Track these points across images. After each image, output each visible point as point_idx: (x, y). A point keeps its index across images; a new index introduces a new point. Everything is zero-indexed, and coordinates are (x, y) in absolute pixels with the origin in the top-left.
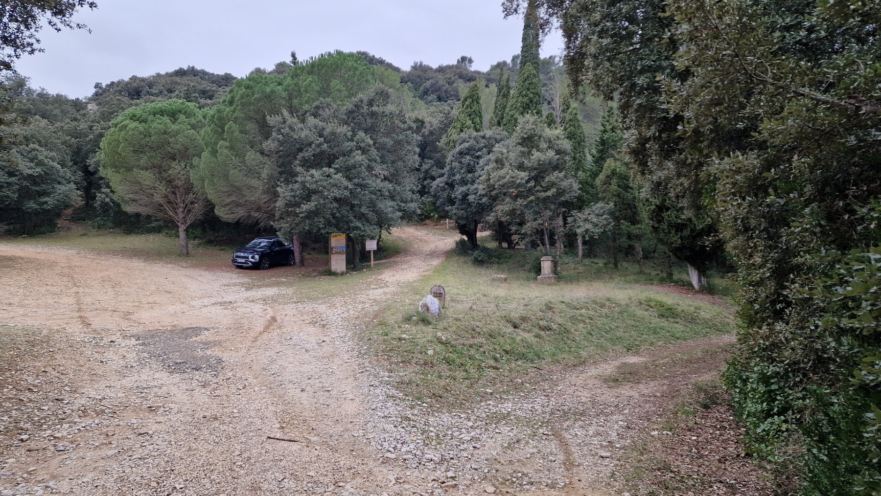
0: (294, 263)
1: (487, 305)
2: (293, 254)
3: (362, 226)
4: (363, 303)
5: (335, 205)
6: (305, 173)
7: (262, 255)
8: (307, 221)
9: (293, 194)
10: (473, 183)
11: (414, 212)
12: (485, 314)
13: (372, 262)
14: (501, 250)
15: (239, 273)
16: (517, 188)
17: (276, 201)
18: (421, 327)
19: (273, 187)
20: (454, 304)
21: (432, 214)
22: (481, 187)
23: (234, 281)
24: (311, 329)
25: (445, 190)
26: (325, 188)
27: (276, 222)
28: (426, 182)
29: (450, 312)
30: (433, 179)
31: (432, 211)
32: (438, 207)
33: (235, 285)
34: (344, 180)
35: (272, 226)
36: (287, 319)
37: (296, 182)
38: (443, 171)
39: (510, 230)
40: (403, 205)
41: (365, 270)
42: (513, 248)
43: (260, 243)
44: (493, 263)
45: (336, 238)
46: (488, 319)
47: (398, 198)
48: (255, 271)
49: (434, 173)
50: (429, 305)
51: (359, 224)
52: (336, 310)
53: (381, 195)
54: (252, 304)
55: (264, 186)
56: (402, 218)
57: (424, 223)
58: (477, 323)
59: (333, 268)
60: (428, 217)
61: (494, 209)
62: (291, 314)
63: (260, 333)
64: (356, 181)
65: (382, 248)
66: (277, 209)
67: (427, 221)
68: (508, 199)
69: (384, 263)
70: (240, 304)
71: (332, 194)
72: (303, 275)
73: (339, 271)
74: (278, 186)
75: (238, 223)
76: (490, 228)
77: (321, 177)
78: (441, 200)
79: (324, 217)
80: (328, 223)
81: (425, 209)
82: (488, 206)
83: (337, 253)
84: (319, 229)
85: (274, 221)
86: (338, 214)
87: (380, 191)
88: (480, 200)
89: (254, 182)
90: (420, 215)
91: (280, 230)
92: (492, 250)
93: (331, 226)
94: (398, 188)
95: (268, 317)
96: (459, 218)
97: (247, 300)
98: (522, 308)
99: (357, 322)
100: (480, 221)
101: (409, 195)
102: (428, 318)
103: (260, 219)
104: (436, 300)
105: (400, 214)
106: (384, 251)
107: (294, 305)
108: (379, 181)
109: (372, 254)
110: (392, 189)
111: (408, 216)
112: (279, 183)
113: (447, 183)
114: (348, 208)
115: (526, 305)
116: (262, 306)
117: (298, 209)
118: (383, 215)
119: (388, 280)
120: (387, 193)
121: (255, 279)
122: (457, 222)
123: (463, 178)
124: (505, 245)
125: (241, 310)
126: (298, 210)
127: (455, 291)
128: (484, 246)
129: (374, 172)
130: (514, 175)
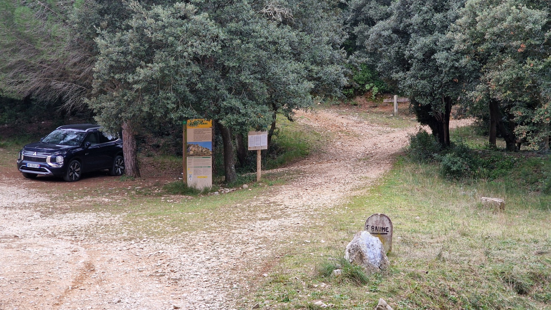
0: (124, 172)
1: (469, 252)
2: (122, 154)
3: (241, 107)
4: (244, 243)
5: (196, 68)
6: (144, 11)
7: (69, 157)
8: (147, 98)
9: (122, 48)
10: (444, 28)
11: (336, 82)
12: (466, 266)
13: (259, 172)
14: (493, 153)
15: (30, 187)
16: (525, 39)
17: (93, 62)
18: (348, 287)
19: (88, 35)
20: (408, 249)
21: (367, 87)
22: (458, 36)
23: (21, 201)
24: (154, 286)
25: (392, 42)
26: (177, 38)
27: (93, 99)
28: (356, 29)
29: (400, 263)
30: (371, 22)
31: (367, 81)
32: (379, 74)
33: (23, 207)
34: (211, 24)
35: (86, 105)
36: (113, 266)
37: (128, 27)
38: (388, 10)
39: (512, 116)
40: (315, 68)
41: (245, 186)
42: (517, 150)
43: (65, 135)
44: (479, 176)
45: (195, 128)
46: (471, 277)
47: (306, 55)
48: (56, 184)
49: (371, 13)
50: (364, 249)
51: (236, 103)
52: (196, 255)
53: (277, 51)
54: (52, 240)
55: (72, 36)
56: (314, 92)
57: (353, 101)
58: (452, 284)
59: (190, 182)
60: (360, 92)
61: (482, 78)
62: (119, 259)
63: (67, 291)
64: (232, 25)
65: (276, 147)
66: (95, 75)
67: (359, 100)
68: (508, 60)
69: (281, 174)
70: (31, 240)
71: (190, 49)
72: (139, 193)
73: (200, 186)
74: (97, 35)
75: (28, 101)
76: (473, 113)
77: (171, 20)
78: (385, 61)
79: (175, 90)
80: (183, 101)
81: (355, 77)
82: (471, 73)
83: (196, 154)
84: (167, 112)
85: (89, 97)
86: (200, 85)
87: (274, 43)
88: (457, 60)
89: (57, 29)
90: (345, 88)
91: (100, 112)
92: (476, 153)
93: (187, 106)
94: (307, 39)
95: (80, 264)
96: (417, 94)
97: (43, 233)
98: (533, 259)
99: (235, 276)
100: (455, 99)
101: (327, 52)
102: (362, 273)
103: (64, 93)
104: (376, 241)
105: (311, 85)
106: (280, 152)
107: (124, 243)
108: (273, 26)
109: (259, 157)
110: (296, 40)
111: (325, 90)
112: (98, 31)
113: (396, 31)
114: (217, 73)
115: (541, 253)
116: (69, 245)
117: (130, 76)
118: (280, 87)
119: (287, 204)
120: (287, 48)
121: (56, 198)
122: (413, 101)
123: (425, 20)
124: (501, 144)
125: (34, 250)
126: (130, 78)
127: (409, 225)
128: (462, 146)
129: (264, 10)
130: (521, 15)
